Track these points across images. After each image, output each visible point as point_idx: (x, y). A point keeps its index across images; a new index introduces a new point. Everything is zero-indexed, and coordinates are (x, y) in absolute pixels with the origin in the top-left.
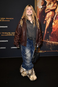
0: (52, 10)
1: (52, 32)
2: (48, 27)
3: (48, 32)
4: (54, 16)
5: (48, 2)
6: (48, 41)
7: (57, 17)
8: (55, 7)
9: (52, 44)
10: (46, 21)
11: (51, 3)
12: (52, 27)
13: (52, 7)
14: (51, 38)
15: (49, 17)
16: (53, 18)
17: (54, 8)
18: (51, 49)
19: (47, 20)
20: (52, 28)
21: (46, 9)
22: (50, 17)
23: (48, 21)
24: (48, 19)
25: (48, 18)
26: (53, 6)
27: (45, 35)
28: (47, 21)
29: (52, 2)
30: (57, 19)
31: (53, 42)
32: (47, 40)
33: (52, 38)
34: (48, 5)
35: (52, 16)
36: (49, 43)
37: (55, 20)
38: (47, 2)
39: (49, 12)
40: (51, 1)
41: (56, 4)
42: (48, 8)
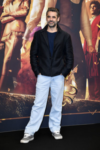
0: (17, 18)
1: (21, 71)
2: (9, 58)
3: (10, 71)
4: (23, 33)
6: (10, 92)
7: (30, 34)
9: (20, 100)
10: (4, 42)
12: (20, 58)
13: (17, 11)
14: (18, 86)
15: (11, 34)
16: (21, 36)
17: (23, 12)
18: (18, 112)
19: (6, 40)
20: (20, 61)
21: (4, 14)
22: (14, 33)
23: (10, 43)
24: (10, 38)
25: (8, 36)
26: (20, 8)
27: (2, 77)
28: (7, 43)
30: (30, 39)
31: (24, 96)
32: (9, 90)
33: (20, 84)
34: (8, 4)
35: (18, 32)
36: (13, 97)
37: (26, 41)
39: (10, 21)
41: (26, 4)
42: (9, 11)
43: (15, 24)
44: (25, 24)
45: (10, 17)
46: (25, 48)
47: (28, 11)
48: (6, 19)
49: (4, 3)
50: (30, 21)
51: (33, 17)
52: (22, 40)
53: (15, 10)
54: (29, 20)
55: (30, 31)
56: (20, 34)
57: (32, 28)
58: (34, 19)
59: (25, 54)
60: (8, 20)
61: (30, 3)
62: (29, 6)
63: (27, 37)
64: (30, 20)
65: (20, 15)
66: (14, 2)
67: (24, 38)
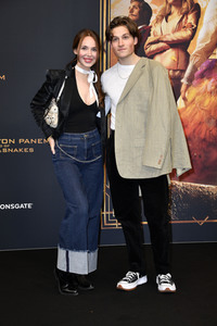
0: (173, 45)
4: (183, 71)
5: (157, 9)
7: (196, 74)
8: (189, 33)
9: (175, 190)
11: (170, 14)
13: (174, 32)
16: (180, 78)
17: (185, 34)
21: (150, 39)
26: (180, 26)
29: (173, 8)
30: (195, 82)
34: (158, 20)
35: (174, 71)
37: (188, 86)
38: (153, 7)
39: (161, 51)
40: (170, 5)
41: (191, 19)
42: (159, 33)
43: (170, 57)
44: (188, 55)
45: (161, 45)
46: (185, 99)
47: (194, 31)
48: (154, 47)
49: (153, 19)
50: (196, 50)
51: (202, 41)
52: (181, 84)
53: (170, 31)
54: (194, 48)
55: (195, 69)
56: (177, 73)
57: (200, 63)
58: (204, 45)
59: (184, 109)
60: (158, 49)
61: (198, 16)
62: (197, 23)
63: (190, 80)
64: (196, 47)
65: (178, 40)
66: (170, 17)
67: (184, 81)
